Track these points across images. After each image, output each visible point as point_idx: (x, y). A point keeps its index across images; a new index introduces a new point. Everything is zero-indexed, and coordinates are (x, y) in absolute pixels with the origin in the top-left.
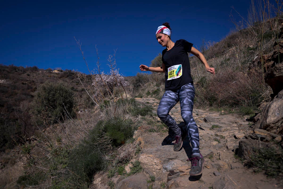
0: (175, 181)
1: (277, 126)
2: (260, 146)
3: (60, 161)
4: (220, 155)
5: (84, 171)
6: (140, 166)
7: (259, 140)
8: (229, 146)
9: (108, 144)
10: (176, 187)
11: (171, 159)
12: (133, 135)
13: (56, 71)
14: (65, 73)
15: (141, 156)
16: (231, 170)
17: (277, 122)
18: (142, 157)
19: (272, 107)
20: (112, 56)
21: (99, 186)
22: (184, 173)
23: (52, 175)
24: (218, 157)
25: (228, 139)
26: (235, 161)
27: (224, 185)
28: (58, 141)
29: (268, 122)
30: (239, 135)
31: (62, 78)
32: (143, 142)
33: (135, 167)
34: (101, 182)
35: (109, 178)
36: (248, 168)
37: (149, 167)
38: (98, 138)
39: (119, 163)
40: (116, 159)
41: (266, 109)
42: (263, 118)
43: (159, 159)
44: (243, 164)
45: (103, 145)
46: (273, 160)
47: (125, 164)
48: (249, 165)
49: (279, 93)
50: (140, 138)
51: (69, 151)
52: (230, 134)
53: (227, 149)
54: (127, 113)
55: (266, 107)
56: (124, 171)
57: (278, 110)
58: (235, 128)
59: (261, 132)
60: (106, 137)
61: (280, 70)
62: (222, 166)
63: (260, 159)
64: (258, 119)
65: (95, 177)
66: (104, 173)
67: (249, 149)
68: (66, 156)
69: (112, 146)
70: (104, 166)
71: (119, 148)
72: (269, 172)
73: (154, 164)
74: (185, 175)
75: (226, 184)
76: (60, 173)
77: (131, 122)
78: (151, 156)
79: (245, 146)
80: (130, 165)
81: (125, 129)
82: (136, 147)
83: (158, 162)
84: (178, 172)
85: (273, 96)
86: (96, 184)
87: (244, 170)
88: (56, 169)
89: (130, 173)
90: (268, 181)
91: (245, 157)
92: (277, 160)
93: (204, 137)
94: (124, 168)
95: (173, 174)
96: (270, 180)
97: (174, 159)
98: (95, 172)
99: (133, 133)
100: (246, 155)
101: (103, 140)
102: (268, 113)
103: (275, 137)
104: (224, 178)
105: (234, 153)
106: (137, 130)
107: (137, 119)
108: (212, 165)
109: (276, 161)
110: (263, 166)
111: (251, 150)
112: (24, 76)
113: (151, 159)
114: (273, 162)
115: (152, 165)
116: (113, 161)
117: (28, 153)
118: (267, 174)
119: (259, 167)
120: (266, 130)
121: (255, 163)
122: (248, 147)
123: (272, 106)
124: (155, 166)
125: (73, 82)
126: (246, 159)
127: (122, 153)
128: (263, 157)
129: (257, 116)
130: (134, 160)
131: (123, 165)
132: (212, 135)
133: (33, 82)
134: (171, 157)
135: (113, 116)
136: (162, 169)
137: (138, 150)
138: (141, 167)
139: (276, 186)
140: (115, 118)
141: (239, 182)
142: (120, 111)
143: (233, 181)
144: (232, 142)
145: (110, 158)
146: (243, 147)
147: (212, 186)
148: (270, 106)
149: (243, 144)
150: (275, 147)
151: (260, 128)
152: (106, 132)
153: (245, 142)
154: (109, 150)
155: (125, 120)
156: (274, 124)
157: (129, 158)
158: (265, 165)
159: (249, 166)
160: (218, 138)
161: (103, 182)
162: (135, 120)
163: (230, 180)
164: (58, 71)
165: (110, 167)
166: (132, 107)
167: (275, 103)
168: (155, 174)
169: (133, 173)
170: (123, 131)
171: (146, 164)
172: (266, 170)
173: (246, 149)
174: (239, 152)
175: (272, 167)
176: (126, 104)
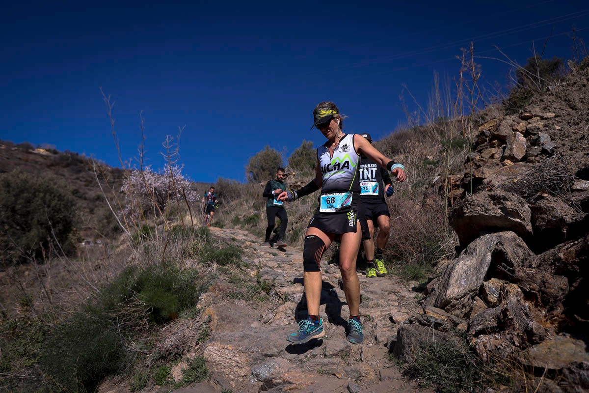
1: (462, 304)
2: (433, 339)
3: (22, 349)
4: (362, 352)
5: (78, 375)
6: (204, 367)
7: (432, 327)
8: (380, 337)
9: (141, 318)
11: (270, 356)
12: (197, 302)
13: (42, 151)
14: (62, 158)
15: (209, 347)
16: (380, 381)
17: (463, 297)
18: (211, 348)
19: (456, 270)
20: (172, 138)
22: (293, 386)
24: (358, 357)
25: (378, 323)
26: (388, 365)
28: (23, 305)
29: (448, 296)
30: (398, 316)
31: (53, 168)
32: (216, 318)
33: (193, 368)
36: (410, 380)
37: (222, 370)
38: (120, 304)
39: (159, 359)
40: (154, 350)
41: (448, 272)
42: (441, 287)
43: (245, 354)
44: (402, 371)
45: (130, 320)
46: (452, 365)
47: (172, 361)
48: (412, 373)
49: (469, 245)
50: (211, 310)
51: (46, 328)
52: (383, 313)
53: (375, 342)
54: (190, 255)
56: (168, 378)
57: (465, 275)
58: (393, 303)
60: (138, 302)
61: (474, 205)
62: (364, 375)
65: (101, 388)
66: (122, 381)
67: (415, 344)
68: (38, 339)
69: (149, 321)
70: (125, 366)
71: (164, 326)
72: (444, 388)
73: (234, 364)
74: (292, 389)
76: (18, 379)
77: (196, 276)
78: (229, 348)
79: (408, 338)
80: (183, 365)
81: (181, 288)
82: (200, 328)
83: (243, 360)
84: (280, 384)
85: (459, 250)
87: (401, 382)
88: (8, 369)
89: (181, 382)
91: (405, 357)
92: (458, 366)
94: (171, 370)
95: (270, 388)
97: (275, 356)
98: (102, 377)
99: (198, 298)
100: (408, 354)
101: (130, 309)
102: (450, 279)
103: (458, 324)
105: (388, 350)
106: (205, 292)
107: (208, 271)
108: (345, 371)
109: (455, 366)
110: (435, 376)
113: (229, 355)
114: (451, 369)
115: (229, 367)
116: (146, 354)
119: (429, 378)
120: (444, 309)
121: (421, 371)
122: (413, 338)
123: (457, 267)
124: (235, 369)
125: (78, 179)
126: (408, 363)
127: (169, 337)
128: (436, 360)
129: (431, 284)
130: (192, 355)
131: (168, 365)
134: (269, 353)
135: (158, 259)
136: (250, 377)
137: (204, 335)
138: (206, 370)
140: (164, 265)
142: (175, 250)
144: (385, 329)
145: (141, 349)
146: (404, 339)
148: (453, 268)
149: (404, 333)
150: (456, 342)
151: (435, 306)
152: (139, 291)
153: (408, 331)
154: (141, 331)
155: (183, 269)
156: (457, 299)
157: (184, 350)
158: (439, 374)
159: (411, 375)
162: (205, 271)
164: (47, 150)
165: (138, 368)
166: (201, 246)
167: (461, 262)
168: (234, 385)
169: (188, 382)
170: (176, 292)
171: (217, 364)
172: (440, 384)
173: (408, 343)
174: (396, 349)
175: (448, 378)
176: (188, 237)
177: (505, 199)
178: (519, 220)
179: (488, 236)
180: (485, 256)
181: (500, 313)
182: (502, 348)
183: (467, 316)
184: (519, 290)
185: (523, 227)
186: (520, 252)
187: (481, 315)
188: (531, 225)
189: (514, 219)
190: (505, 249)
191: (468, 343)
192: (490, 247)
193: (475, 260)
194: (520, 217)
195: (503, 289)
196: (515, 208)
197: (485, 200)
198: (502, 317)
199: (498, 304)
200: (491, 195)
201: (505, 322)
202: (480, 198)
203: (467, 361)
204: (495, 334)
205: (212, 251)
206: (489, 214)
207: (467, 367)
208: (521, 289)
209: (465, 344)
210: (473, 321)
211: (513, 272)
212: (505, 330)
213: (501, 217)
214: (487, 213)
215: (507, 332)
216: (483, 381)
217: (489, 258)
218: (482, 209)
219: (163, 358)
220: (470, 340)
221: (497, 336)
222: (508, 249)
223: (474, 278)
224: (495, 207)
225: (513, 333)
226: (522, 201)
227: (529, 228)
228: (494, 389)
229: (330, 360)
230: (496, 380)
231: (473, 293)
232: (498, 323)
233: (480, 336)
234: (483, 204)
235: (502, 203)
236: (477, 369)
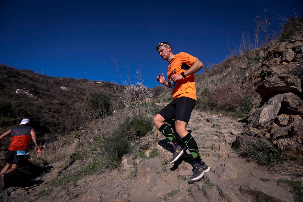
0: (184, 165)
1: (266, 126)
2: (254, 141)
3: (99, 144)
4: (220, 147)
6: (157, 152)
7: (253, 136)
8: (227, 140)
9: (134, 135)
10: (185, 170)
12: (152, 129)
13: (99, 82)
14: (105, 84)
16: (229, 158)
17: (267, 123)
20: (139, 71)
21: (126, 165)
23: (93, 154)
24: (218, 148)
25: (226, 135)
26: (232, 152)
27: (225, 170)
28: (98, 131)
29: (259, 123)
30: (235, 132)
31: (103, 87)
33: (153, 152)
34: (127, 162)
35: (133, 159)
36: (243, 158)
37: (163, 153)
38: (126, 130)
40: (139, 146)
41: (258, 112)
42: (256, 119)
44: (239, 154)
45: (130, 135)
46: (265, 152)
47: (145, 149)
48: (244, 155)
49: (268, 100)
51: (105, 138)
52: (228, 131)
53: (225, 142)
54: (149, 112)
55: (258, 111)
56: (145, 155)
57: (268, 113)
58: (232, 127)
59: (255, 130)
60: (132, 129)
61: (270, 82)
62: (221, 156)
63: (254, 151)
64: (251, 120)
65: (123, 158)
66: (129, 156)
68: (103, 141)
69: (137, 136)
70: (130, 151)
71: (142, 138)
72: (261, 162)
75: (226, 170)
76: (98, 153)
77: (151, 119)
79: (241, 141)
80: (150, 151)
82: (154, 138)
85: (262, 104)
86: (123, 163)
87: (239, 159)
88: (96, 150)
89: (149, 157)
90: (260, 168)
91: (240, 149)
92: (268, 152)
93: (207, 132)
96: (261, 167)
98: (123, 154)
99: (153, 127)
100: (241, 147)
101: (129, 131)
102: (260, 115)
103: (266, 134)
104: (224, 165)
105: (231, 146)
108: (213, 154)
110: (256, 157)
111: (246, 143)
112: (78, 85)
114: (264, 154)
116: (136, 147)
117: (78, 138)
118: (259, 163)
119: (253, 157)
120: (258, 129)
121: (249, 154)
122: (244, 141)
123: (263, 110)
125: (111, 90)
126: (241, 151)
127: (144, 141)
128: (256, 150)
129: (249, 118)
130: (152, 147)
131: (144, 151)
132: (213, 132)
133: (84, 89)
135: (138, 114)
137: (156, 140)
139: (267, 172)
140: (140, 116)
141: (236, 168)
142: (144, 110)
143: (232, 167)
144: (229, 137)
145: (134, 145)
146: (240, 141)
147: (214, 171)
148: (261, 111)
149: (240, 139)
150: (266, 142)
151: (253, 127)
152: (132, 125)
153: (241, 137)
154: (134, 139)
155: (146, 117)
156: (264, 124)
157: (149, 146)
158: (258, 156)
160: (218, 134)
161: (129, 162)
163: (230, 166)
164: (101, 82)
165: (134, 151)
166: (152, 109)
167: (265, 107)
168: (168, 158)
169: (152, 157)
170: (145, 125)
171: (162, 151)
172: (259, 160)
173: (242, 143)
174: (235, 145)
175: (263, 157)
176: (148, 106)
177: (287, 77)
178: (295, 87)
179: (278, 95)
180: (278, 104)
181: (290, 129)
182: (291, 144)
183: (269, 131)
184: (300, 118)
185: (297, 90)
186: (296, 101)
187: (279, 130)
188: (301, 89)
189: (292, 87)
190: (288, 101)
191: (272, 143)
192: (280, 100)
193: (272, 106)
194: (295, 86)
195: (290, 118)
196: (293, 81)
197: (276, 79)
198: (290, 130)
199: (288, 125)
200: (279, 77)
201: (293, 133)
202: (273, 79)
203: (273, 150)
204: (287, 138)
205: (156, 110)
206: (278, 86)
207: (273, 153)
208: (301, 117)
209: (271, 143)
210: (274, 133)
211: (296, 109)
212: (293, 136)
213: (285, 86)
214: (277, 85)
215: (294, 137)
216: (282, 159)
217: (280, 105)
218: (274, 83)
219: (142, 148)
220: (273, 141)
221: (289, 139)
222: (290, 101)
223: (273, 114)
224: (281, 82)
225: (298, 137)
226: (296, 78)
227: (300, 90)
228: (288, 162)
229: (206, 149)
230: (289, 159)
231: (272, 121)
232: (288, 133)
233: (279, 139)
234: (275, 81)
235: (286, 80)
236: (278, 153)
